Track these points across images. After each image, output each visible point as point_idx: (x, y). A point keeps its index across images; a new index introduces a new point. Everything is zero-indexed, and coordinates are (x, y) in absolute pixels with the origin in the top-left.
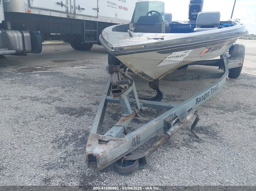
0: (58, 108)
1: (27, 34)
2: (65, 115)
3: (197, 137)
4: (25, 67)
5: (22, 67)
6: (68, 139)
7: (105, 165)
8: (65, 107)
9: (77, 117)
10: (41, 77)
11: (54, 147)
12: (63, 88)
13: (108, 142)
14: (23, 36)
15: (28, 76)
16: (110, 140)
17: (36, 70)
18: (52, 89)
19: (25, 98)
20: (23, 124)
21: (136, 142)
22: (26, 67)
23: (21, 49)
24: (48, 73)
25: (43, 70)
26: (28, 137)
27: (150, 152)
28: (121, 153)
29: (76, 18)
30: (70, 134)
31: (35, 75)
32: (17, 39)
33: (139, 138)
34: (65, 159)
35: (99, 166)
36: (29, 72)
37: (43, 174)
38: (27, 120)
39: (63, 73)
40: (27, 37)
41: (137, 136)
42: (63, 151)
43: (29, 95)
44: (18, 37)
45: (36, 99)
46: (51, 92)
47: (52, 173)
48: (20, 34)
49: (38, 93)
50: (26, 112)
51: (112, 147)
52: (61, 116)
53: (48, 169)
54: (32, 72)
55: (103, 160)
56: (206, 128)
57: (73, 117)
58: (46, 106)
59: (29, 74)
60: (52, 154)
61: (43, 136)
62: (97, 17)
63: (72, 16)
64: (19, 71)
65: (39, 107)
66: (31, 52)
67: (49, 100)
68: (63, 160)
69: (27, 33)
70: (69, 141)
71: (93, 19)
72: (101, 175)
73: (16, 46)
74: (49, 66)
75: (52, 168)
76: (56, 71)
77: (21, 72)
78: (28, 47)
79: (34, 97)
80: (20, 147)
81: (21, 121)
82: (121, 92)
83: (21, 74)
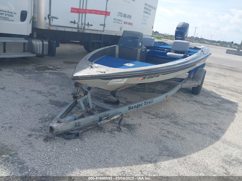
0: (50, 100)
1: (46, 43)
2: (53, 105)
3: (120, 129)
4: (41, 66)
5: (39, 66)
6: (48, 119)
7: (57, 133)
8: (56, 100)
9: (59, 108)
10: (50, 76)
11: (39, 122)
12: (60, 87)
13: (61, 122)
14: (43, 44)
15: (41, 74)
16: (63, 122)
17: (49, 69)
18: (53, 86)
19: (33, 91)
20: (27, 107)
21: (77, 125)
22: (43, 65)
23: (40, 53)
24: (56, 73)
25: (53, 70)
26: (28, 115)
27: (83, 131)
28: (67, 129)
29: (85, 32)
30: (50, 116)
31: (46, 74)
32: (38, 47)
33: (80, 123)
34: (42, 128)
35: (54, 132)
36: (43, 70)
37: (29, 133)
38: (30, 105)
39: (66, 74)
40: (46, 45)
41: (78, 122)
42: (43, 124)
43: (37, 89)
44: (39, 44)
45: (40, 92)
46: (51, 89)
47: (33, 133)
48: (41, 43)
49: (43, 89)
50: (31, 100)
51: (62, 125)
52: (50, 105)
53: (32, 131)
54: (45, 70)
55: (57, 130)
56: (131, 125)
57: (57, 107)
58: (44, 98)
59: (42, 72)
60: (37, 125)
61: (36, 115)
62: (103, 31)
63: (81, 31)
64: (37, 69)
65: (40, 98)
66: (48, 55)
67: (48, 94)
68: (41, 128)
69: (46, 41)
70: (48, 120)
71: (99, 33)
72: (56, 138)
73: (38, 50)
74: (59, 67)
75: (34, 131)
76: (62, 72)
77: (37, 70)
78: (46, 52)
79: (39, 91)
80: (23, 119)
81: (27, 105)
82: (77, 98)
83: (37, 71)
